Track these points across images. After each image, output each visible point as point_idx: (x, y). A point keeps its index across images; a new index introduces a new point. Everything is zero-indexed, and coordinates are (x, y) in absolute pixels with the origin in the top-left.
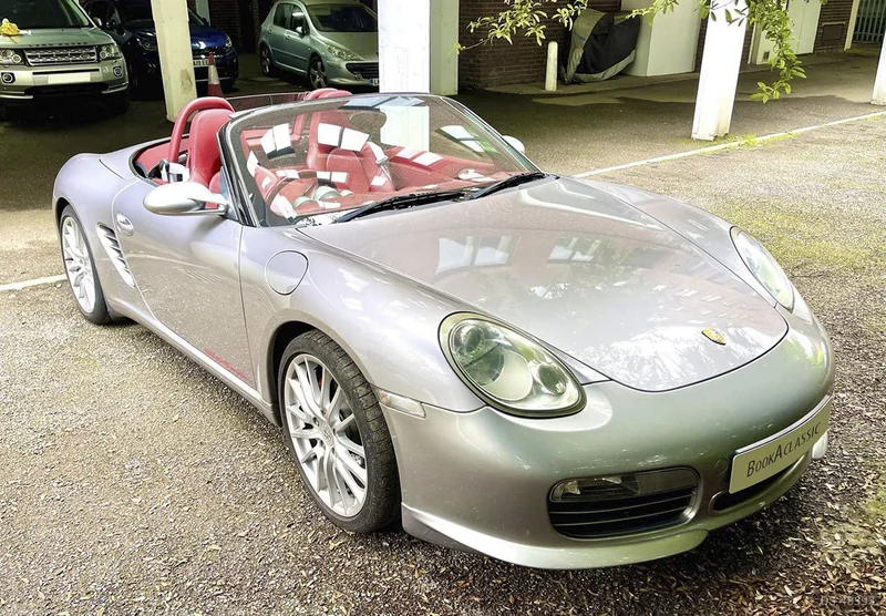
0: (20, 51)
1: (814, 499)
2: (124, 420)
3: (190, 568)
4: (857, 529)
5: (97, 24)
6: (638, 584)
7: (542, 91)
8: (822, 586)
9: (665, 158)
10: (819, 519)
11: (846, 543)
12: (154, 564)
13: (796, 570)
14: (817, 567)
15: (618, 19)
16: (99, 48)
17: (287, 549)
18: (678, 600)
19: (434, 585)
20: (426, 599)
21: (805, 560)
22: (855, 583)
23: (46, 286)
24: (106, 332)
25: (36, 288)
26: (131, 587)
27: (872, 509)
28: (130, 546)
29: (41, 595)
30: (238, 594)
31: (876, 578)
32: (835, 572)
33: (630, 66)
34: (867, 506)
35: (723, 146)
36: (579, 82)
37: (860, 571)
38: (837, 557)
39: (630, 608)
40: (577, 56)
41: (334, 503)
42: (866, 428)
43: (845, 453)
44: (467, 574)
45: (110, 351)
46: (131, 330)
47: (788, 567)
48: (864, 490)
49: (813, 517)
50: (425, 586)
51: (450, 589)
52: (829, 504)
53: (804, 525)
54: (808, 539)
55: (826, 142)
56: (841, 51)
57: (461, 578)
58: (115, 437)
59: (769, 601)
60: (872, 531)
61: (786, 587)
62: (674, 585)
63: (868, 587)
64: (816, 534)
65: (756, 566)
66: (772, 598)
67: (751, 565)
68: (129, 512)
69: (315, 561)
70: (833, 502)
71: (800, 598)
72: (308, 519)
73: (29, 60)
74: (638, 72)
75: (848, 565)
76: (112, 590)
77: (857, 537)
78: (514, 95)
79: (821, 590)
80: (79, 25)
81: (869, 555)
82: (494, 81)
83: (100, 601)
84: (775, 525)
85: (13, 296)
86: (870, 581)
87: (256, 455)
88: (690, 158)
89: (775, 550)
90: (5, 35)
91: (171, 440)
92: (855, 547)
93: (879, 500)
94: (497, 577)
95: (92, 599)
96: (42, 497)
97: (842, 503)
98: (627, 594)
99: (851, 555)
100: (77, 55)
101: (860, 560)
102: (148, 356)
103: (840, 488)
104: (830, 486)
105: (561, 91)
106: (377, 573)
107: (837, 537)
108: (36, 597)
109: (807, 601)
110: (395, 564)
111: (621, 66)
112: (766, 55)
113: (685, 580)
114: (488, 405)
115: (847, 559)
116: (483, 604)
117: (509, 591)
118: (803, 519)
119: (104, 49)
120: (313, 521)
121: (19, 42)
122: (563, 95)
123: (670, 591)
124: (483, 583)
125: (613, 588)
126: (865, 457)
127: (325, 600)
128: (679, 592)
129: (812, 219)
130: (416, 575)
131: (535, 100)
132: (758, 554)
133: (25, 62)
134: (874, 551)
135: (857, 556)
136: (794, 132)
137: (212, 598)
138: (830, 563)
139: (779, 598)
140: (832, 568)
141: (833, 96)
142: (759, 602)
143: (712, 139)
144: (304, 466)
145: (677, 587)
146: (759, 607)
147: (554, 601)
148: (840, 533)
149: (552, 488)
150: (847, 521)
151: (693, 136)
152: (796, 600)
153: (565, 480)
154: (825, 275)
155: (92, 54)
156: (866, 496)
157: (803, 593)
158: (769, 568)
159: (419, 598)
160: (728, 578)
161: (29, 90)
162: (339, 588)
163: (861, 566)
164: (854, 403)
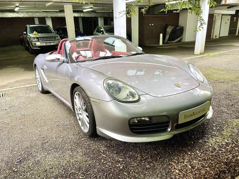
0: (37, 38)
1: (209, 131)
2: (42, 113)
3: (47, 144)
4: (220, 138)
5: (56, 32)
6: (158, 149)
7: (159, 45)
8: (208, 151)
9: (187, 58)
10: (210, 136)
11: (216, 141)
12: (39, 143)
13: (201, 147)
14: (207, 147)
15: (178, 28)
16: (55, 37)
17: (72, 140)
18: (168, 153)
19: (105, 149)
20: (102, 152)
21: (204, 145)
22: (217, 151)
23: (34, 86)
24: (44, 95)
25: (31, 86)
26: (32, 147)
27: (225, 134)
28: (35, 138)
29: (11, 149)
30: (57, 150)
31: (223, 150)
32: (212, 148)
33: (181, 39)
34: (223, 133)
35: (202, 56)
36: (168, 43)
37: (219, 148)
38: (213, 144)
39: (154, 155)
40: (167, 37)
41: (84, 129)
42: (227, 115)
43: (220, 121)
44: (114, 147)
45: (44, 99)
46: (50, 94)
47: (199, 146)
48: (224, 129)
49: (208, 135)
50: (103, 148)
51: (109, 149)
52: (213, 132)
53: (205, 137)
54: (206, 140)
55: (229, 54)
56: (235, 35)
57: (113, 147)
58: (38, 116)
59: (192, 154)
60: (224, 138)
61: (197, 151)
62: (167, 150)
63: (220, 152)
64: (208, 139)
65: (190, 146)
66: (193, 153)
67: (189, 145)
68: (36, 132)
69: (77, 143)
70: (215, 132)
71: (201, 154)
72: (79, 133)
73: (40, 40)
74: (183, 41)
75: (216, 147)
76: (27, 148)
77: (219, 140)
78: (152, 46)
79: (207, 152)
80: (51, 32)
81: (222, 144)
82: (147, 43)
83: (24, 150)
84: (198, 137)
85: (26, 88)
86: (221, 150)
87: (70, 120)
88: (193, 58)
89: (196, 143)
90: (34, 35)
91: (51, 116)
92: (219, 142)
93: (227, 131)
94: (122, 147)
95: (22, 150)
96: (18, 128)
97: (217, 132)
98: (154, 152)
99: (217, 144)
100: (50, 39)
101: (220, 146)
102: (52, 99)
103: (217, 129)
104: (214, 128)
105: (163, 45)
106: (92, 146)
107: (214, 140)
108: (10, 149)
109: (202, 155)
110: (97, 144)
111: (179, 39)
112: (216, 36)
113: (170, 149)
114: (114, 99)
115: (216, 145)
116: (117, 153)
117: (124, 150)
118: (205, 136)
119: (56, 37)
120: (80, 134)
121: (37, 36)
122: (164, 46)
123: (166, 151)
124: (118, 148)
125: (151, 150)
126: (225, 122)
127: (77, 151)
128: (168, 152)
129: (222, 70)
130: (101, 146)
131: (157, 47)
132: (192, 144)
133: (38, 41)
134: (223, 143)
135: (219, 144)
136: (221, 52)
137: (50, 150)
138: (211, 146)
139: (195, 153)
140: (211, 147)
141: (232, 45)
142: (189, 154)
143: (199, 54)
144: (79, 121)
145: (168, 150)
146: (189, 155)
147: (135, 153)
148: (215, 139)
149: (130, 120)
150: (217, 136)
151: (195, 53)
152: (199, 154)
153: (133, 118)
154: (223, 82)
155: (54, 39)
156: (224, 131)
157: (202, 153)
158: (194, 146)
159: (101, 151)
160: (182, 149)
161: (39, 47)
162: (82, 149)
163: (220, 147)
164: (225, 110)
